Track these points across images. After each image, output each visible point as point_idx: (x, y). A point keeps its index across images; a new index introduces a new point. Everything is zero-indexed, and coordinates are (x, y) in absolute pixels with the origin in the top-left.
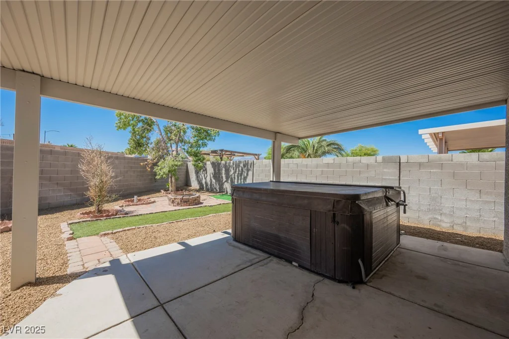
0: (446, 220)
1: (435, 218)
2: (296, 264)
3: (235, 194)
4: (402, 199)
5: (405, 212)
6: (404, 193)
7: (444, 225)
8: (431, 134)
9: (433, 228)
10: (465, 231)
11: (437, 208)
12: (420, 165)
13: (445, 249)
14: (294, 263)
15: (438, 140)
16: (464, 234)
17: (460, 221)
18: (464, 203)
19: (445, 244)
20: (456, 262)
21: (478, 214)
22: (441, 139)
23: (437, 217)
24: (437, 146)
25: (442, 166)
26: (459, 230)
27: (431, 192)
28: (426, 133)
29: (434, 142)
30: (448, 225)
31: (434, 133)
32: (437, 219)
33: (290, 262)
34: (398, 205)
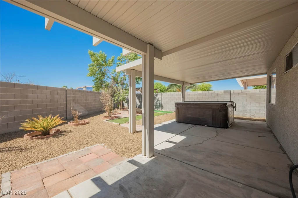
0: (248, 114)
1: (244, 114)
2: (206, 126)
3: (178, 106)
4: (235, 106)
5: (236, 110)
6: (235, 104)
7: (247, 116)
8: (241, 80)
9: (243, 117)
10: (255, 118)
11: (245, 110)
12: (239, 94)
13: (249, 122)
14: (205, 126)
15: (244, 83)
16: (254, 118)
17: (253, 114)
18: (254, 107)
19: (248, 121)
20: (252, 124)
21: (259, 111)
22: (245, 82)
23: (245, 113)
24: (243, 86)
25: (246, 94)
26: (252, 117)
27: (243, 104)
28: (239, 80)
29: (242, 84)
30: (249, 116)
31: (243, 80)
32: (245, 114)
33: (204, 126)
34: (234, 108)
